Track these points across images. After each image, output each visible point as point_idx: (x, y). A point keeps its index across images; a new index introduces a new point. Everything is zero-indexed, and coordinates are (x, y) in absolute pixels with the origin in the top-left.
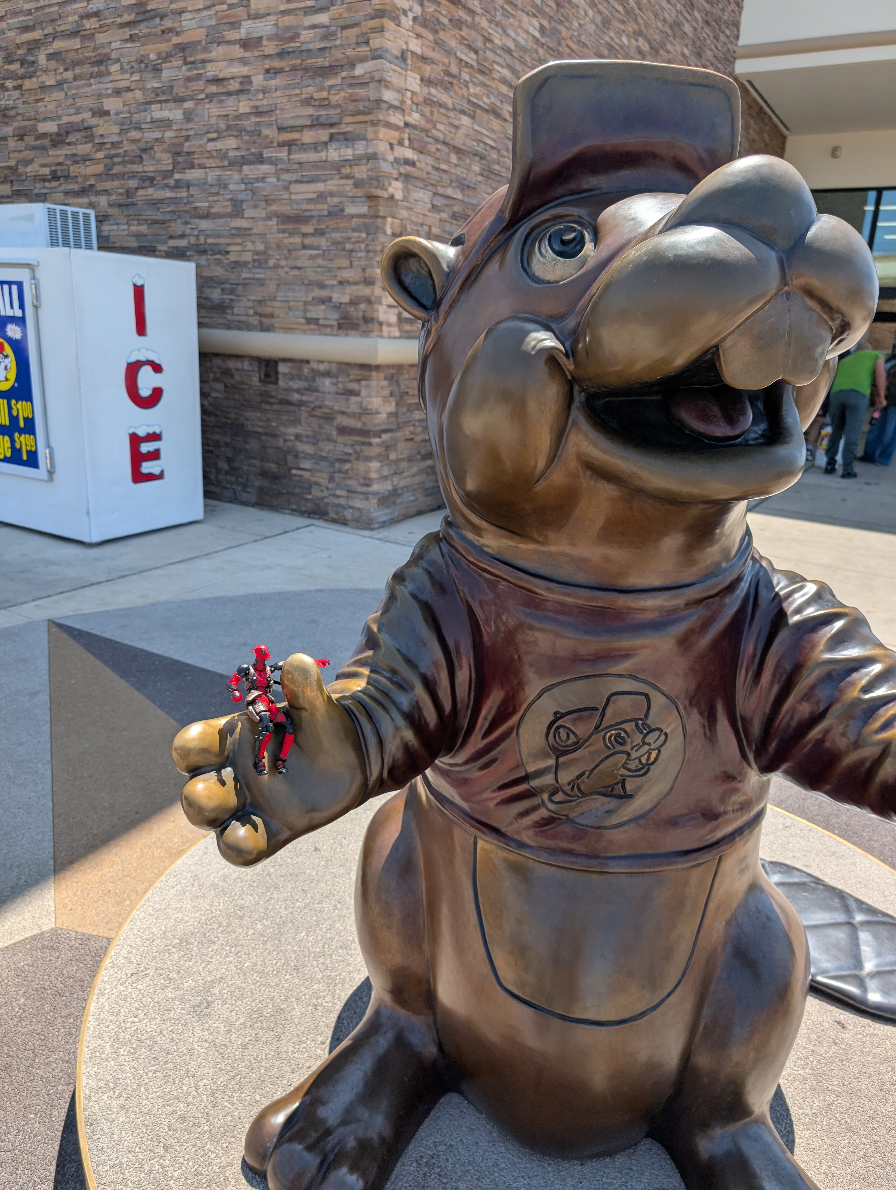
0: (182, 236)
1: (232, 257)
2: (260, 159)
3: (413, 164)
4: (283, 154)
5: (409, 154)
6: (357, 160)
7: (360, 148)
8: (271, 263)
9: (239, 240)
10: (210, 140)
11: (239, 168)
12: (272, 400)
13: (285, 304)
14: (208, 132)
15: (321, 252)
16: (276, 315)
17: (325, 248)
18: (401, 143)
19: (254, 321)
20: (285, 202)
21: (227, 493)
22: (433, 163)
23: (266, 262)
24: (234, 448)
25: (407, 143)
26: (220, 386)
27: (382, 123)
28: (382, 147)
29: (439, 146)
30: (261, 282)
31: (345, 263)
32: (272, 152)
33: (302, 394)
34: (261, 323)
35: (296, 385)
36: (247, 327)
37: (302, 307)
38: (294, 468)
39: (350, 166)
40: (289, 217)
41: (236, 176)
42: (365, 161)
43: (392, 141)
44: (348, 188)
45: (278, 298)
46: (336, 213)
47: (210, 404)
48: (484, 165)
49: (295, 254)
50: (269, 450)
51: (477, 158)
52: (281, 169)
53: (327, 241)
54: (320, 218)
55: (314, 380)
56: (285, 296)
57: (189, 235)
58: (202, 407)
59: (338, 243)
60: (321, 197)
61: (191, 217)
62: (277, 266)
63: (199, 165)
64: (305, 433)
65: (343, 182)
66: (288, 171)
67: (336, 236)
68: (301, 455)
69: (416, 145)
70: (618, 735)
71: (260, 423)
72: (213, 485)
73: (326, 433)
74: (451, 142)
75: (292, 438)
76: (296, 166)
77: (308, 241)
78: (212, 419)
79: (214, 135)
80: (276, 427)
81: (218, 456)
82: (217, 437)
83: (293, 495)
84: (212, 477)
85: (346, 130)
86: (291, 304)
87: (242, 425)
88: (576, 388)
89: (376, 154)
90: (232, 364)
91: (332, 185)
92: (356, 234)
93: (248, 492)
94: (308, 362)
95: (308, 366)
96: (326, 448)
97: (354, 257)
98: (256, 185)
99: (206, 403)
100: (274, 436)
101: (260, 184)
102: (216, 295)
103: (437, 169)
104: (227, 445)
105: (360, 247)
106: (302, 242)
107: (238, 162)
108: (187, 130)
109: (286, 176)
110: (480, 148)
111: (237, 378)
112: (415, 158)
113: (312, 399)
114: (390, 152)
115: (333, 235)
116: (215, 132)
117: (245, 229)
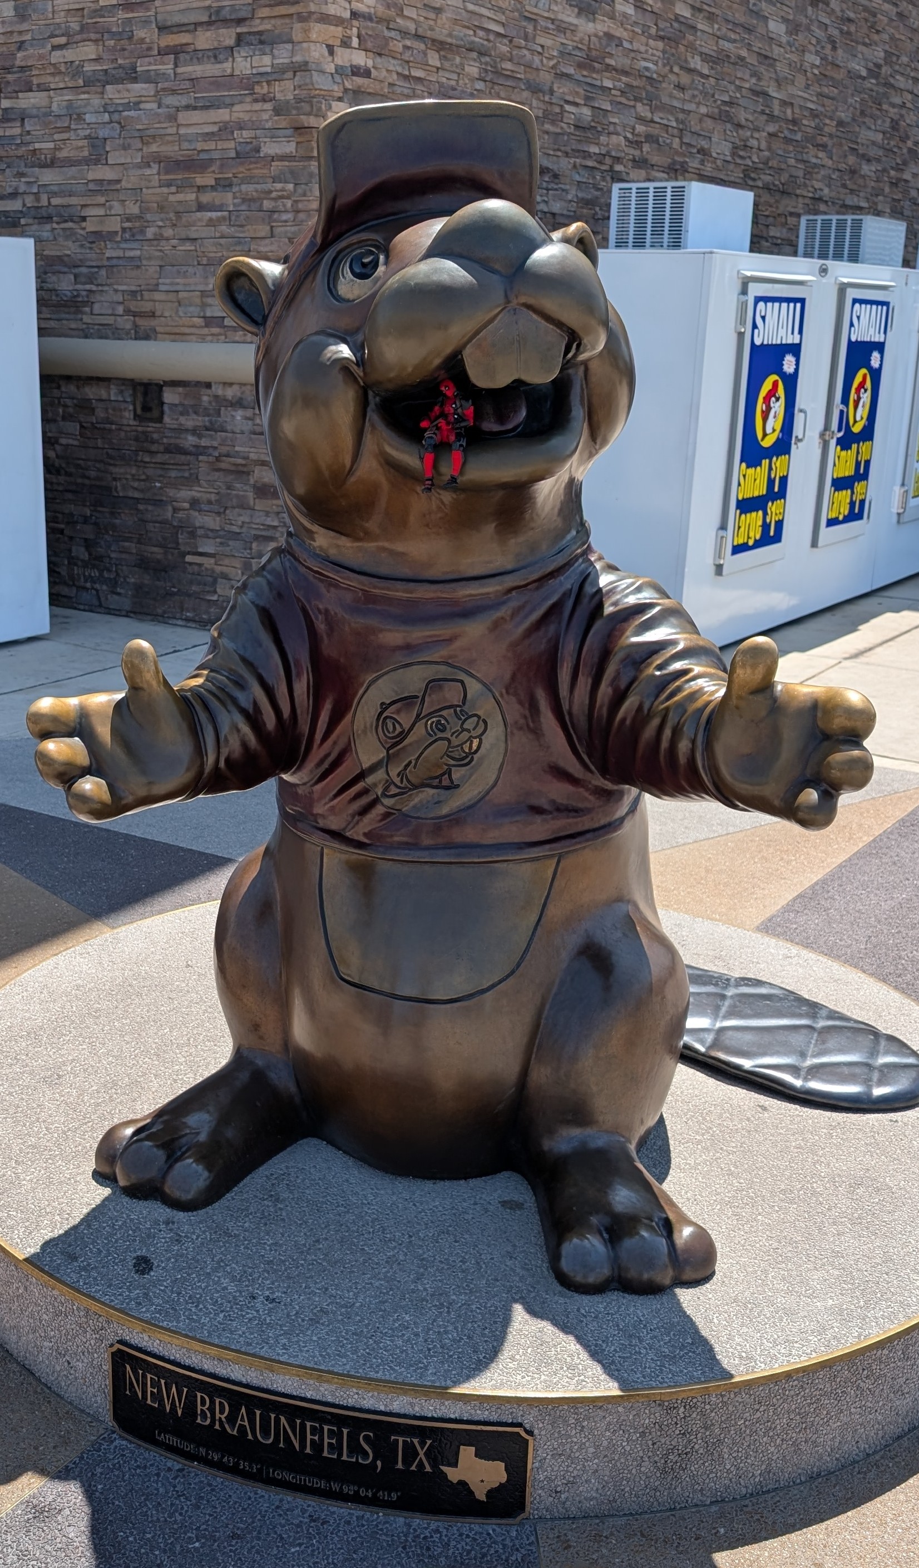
0: (14, 195)
1: (90, 226)
2: (132, 75)
3: (367, 73)
4: (167, 67)
5: (360, 59)
6: (278, 73)
7: (283, 55)
8: (150, 233)
9: (102, 200)
10: (55, 48)
11: (99, 90)
12: (154, 448)
13: (171, 296)
14: (53, 36)
15: (226, 213)
16: (158, 313)
17: (231, 208)
18: (346, 44)
19: (126, 323)
20: (170, 138)
21: (85, 596)
22: (400, 70)
23: (142, 232)
24: (96, 524)
25: (355, 42)
26: (74, 428)
27: (315, 16)
28: (317, 53)
29: (408, 43)
30: (136, 264)
31: (263, 230)
32: (150, 64)
33: (200, 437)
34: (136, 326)
35: (190, 421)
36: (116, 334)
37: (198, 301)
38: (189, 553)
39: (268, 82)
40: (177, 163)
41: (96, 101)
42: (290, 75)
43: (331, 43)
44: (265, 116)
45: (162, 288)
46: (248, 154)
47: (57, 456)
48: (486, 64)
49: (185, 218)
50: (150, 526)
51: (475, 55)
52: (164, 89)
53: (235, 198)
54: (224, 163)
55: (218, 413)
56: (172, 284)
57: (25, 193)
58: (46, 459)
59: (253, 200)
60: (225, 130)
61: (26, 166)
62: (159, 238)
63: (38, 85)
64: (205, 497)
65: (258, 106)
66: (174, 92)
67: (248, 188)
68: (200, 532)
69: (369, 45)
70: (439, 722)
71: (136, 484)
72: (65, 584)
73: (237, 496)
74: (429, 34)
75: (186, 505)
76: (187, 84)
77: (205, 198)
78: (62, 479)
79: (63, 40)
80: (161, 488)
81: (71, 538)
82: (71, 508)
83: (189, 595)
84: (63, 571)
85: (261, 28)
86: (181, 295)
87: (109, 489)
88: (370, 394)
89: (306, 63)
90: (91, 392)
91: (241, 111)
92: (279, 186)
93: (119, 594)
94: (208, 385)
95: (208, 391)
96: (239, 518)
97: (275, 221)
98: (126, 113)
99: (52, 454)
100: (159, 503)
101: (132, 113)
102: (65, 284)
103: (407, 78)
104: (86, 520)
105: (284, 206)
106: (197, 198)
107: (99, 81)
108: (20, 33)
109: (171, 100)
110: (478, 39)
111: (100, 413)
112: (370, 63)
113: (215, 444)
114: (330, 59)
115: (244, 187)
116: (63, 35)
117: (110, 182)
